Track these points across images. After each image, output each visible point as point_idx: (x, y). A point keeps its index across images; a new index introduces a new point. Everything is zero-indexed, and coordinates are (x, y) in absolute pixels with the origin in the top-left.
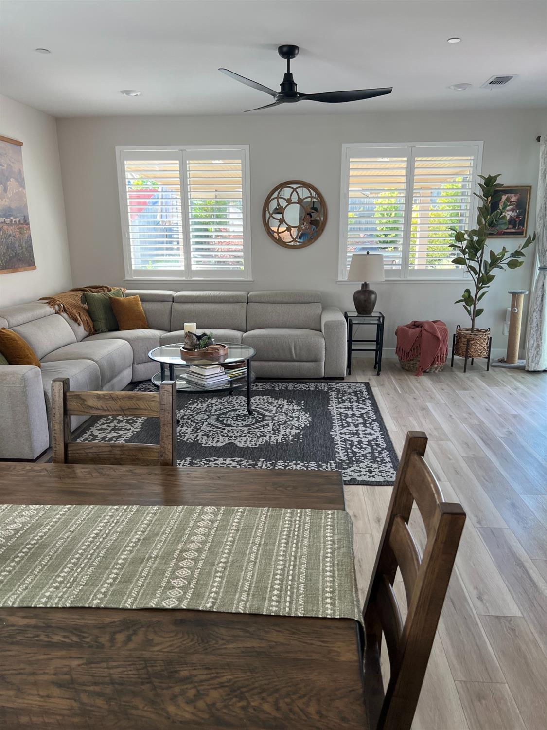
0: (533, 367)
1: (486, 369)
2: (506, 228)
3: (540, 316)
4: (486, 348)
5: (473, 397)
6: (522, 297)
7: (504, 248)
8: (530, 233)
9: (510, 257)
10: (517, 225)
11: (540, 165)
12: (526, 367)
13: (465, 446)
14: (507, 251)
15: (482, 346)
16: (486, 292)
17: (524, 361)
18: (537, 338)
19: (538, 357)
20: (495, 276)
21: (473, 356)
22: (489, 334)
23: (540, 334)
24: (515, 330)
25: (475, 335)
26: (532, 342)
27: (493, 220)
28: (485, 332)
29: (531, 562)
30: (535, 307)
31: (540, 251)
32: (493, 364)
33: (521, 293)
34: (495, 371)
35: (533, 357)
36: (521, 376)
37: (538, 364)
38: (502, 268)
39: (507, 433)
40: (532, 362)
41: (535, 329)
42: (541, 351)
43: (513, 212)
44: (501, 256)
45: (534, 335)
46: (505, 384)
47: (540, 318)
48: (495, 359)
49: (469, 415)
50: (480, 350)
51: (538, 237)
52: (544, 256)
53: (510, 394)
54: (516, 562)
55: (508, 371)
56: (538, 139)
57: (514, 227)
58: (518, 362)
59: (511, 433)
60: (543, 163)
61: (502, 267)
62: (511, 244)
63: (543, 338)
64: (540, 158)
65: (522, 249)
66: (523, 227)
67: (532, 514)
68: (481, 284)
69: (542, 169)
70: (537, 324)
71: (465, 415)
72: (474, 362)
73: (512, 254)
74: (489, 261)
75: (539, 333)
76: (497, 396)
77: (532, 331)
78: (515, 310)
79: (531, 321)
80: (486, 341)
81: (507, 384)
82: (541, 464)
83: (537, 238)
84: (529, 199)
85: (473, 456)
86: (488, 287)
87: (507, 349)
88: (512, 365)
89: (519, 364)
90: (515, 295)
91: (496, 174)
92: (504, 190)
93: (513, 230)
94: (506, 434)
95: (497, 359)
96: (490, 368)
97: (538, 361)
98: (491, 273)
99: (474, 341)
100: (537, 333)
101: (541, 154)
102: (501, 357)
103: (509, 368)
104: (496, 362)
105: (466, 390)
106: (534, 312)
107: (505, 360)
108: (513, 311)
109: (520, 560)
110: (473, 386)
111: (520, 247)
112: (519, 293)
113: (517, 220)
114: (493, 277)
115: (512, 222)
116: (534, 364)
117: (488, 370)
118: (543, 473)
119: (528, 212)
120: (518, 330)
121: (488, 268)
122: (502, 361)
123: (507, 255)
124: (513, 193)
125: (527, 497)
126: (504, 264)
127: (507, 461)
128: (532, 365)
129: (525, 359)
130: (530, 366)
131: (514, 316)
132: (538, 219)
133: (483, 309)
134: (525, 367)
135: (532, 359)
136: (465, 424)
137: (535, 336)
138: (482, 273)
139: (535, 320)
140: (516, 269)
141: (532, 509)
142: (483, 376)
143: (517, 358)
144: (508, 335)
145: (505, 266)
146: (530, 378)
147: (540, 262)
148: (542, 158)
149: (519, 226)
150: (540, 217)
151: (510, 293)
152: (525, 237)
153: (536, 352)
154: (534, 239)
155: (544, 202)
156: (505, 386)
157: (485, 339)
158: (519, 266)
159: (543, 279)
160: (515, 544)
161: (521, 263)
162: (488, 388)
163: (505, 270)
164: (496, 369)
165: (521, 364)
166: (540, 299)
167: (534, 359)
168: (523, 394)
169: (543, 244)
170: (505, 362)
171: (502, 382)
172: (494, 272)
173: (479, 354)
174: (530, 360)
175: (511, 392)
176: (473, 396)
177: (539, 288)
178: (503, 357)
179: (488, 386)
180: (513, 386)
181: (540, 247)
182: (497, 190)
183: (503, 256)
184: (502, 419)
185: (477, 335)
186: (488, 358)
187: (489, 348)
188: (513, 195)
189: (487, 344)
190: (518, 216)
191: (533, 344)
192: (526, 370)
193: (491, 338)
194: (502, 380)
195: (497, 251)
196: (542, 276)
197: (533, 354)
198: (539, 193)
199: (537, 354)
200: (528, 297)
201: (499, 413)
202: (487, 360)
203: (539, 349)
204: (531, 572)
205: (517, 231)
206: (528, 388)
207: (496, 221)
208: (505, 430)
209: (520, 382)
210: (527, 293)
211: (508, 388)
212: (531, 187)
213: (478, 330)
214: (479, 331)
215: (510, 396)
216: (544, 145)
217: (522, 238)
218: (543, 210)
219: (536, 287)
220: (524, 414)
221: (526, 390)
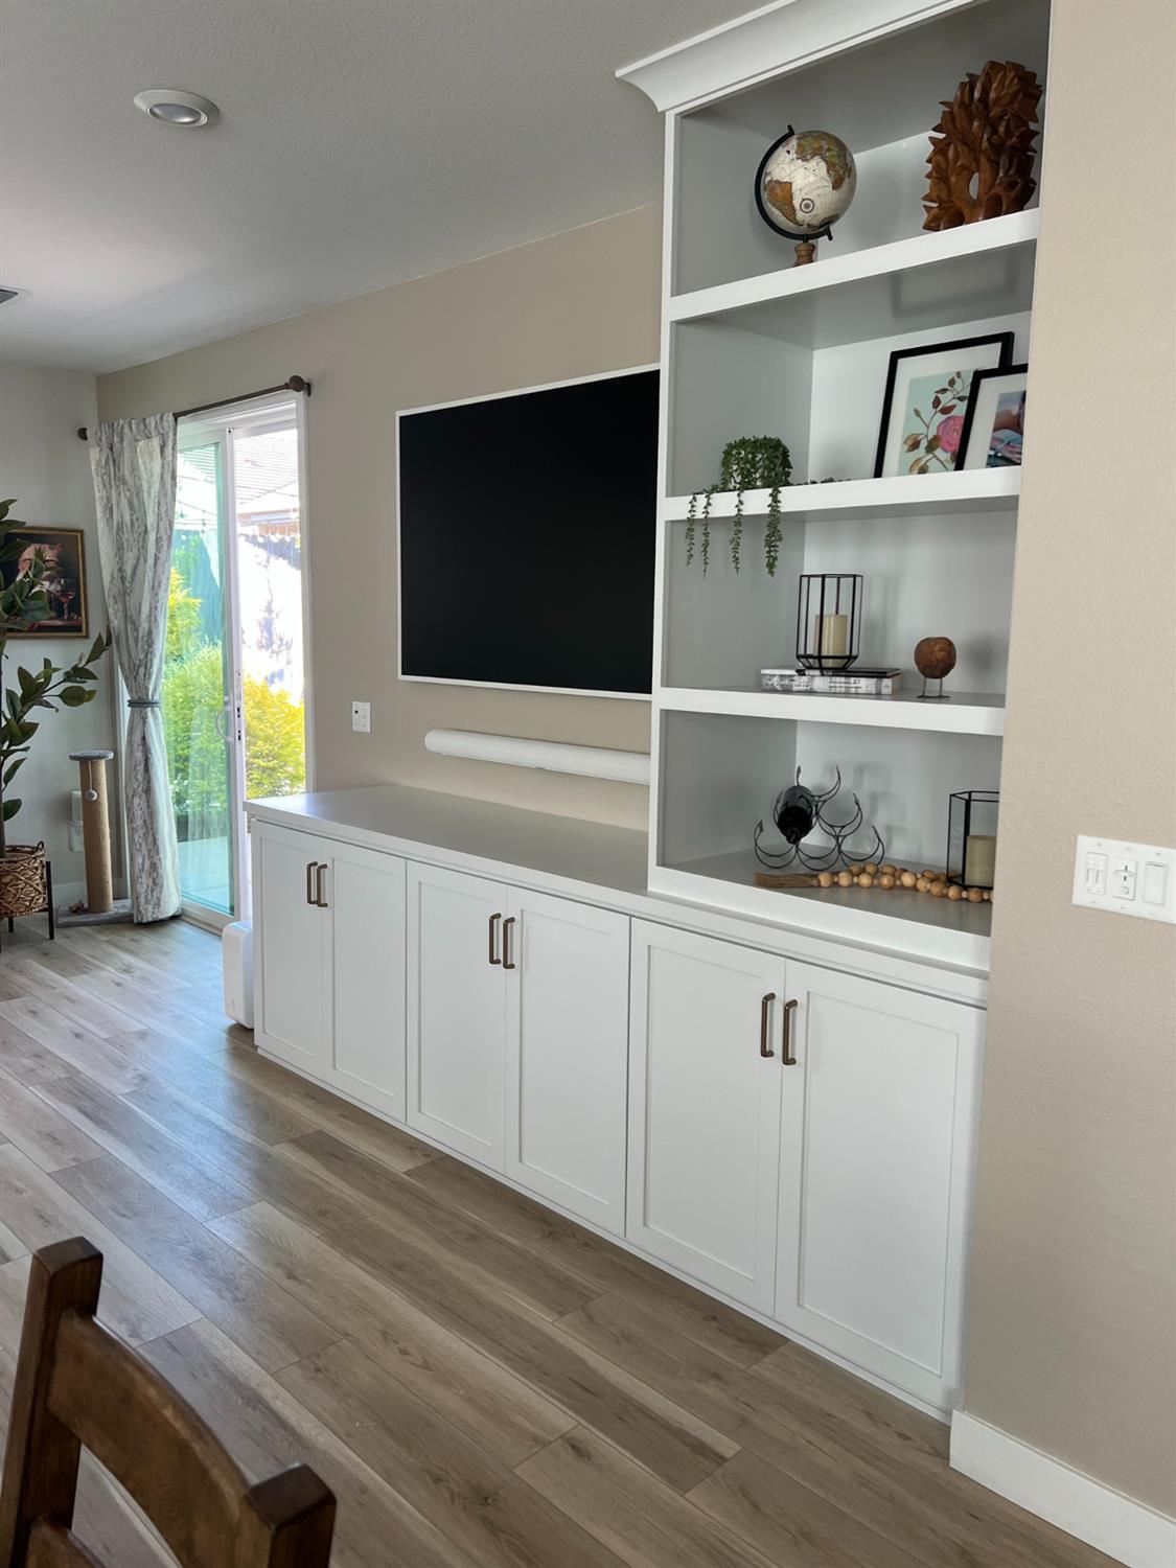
0: (150, 914)
1: (48, 937)
2: (47, 617)
3: (148, 802)
4: (40, 888)
5: (34, 1012)
6: (102, 766)
7: (47, 663)
8: (96, 629)
9: (64, 681)
10: (66, 612)
11: (96, 489)
12: (135, 918)
13: (48, 1143)
14: (56, 670)
15: (31, 886)
16: (22, 760)
17: (128, 902)
18: (149, 851)
19: (157, 889)
20: (37, 724)
21: (12, 912)
22: (43, 855)
23: (155, 840)
24: (99, 839)
25: (9, 862)
26: (141, 860)
27: (14, 601)
28: (32, 853)
29: (273, 1382)
30: (135, 786)
31: (127, 666)
32: (62, 920)
33: (100, 757)
34: (68, 937)
35: (146, 891)
36: (127, 937)
37: (158, 905)
38: (48, 705)
39: (136, 1081)
40: (147, 902)
41: (141, 833)
42: (162, 876)
43: (52, 582)
44: (42, 680)
45: (140, 845)
46: (101, 965)
47: (149, 807)
48: (62, 908)
49: (39, 1061)
50: (28, 895)
51: (117, 638)
52: (135, 677)
53: (118, 984)
54: (243, 1398)
55: (100, 932)
56: (82, 434)
57: (60, 616)
58: (114, 907)
59: (144, 1079)
60: (101, 486)
61: (47, 702)
62: (62, 654)
63: (160, 849)
64: (94, 475)
65: (87, 663)
66: (80, 615)
67: (243, 1261)
68: (7, 743)
69: (101, 497)
70: (145, 821)
71: (29, 1062)
72: (14, 924)
73: (67, 673)
74: (19, 692)
75: (150, 839)
76: (92, 997)
77: (136, 837)
78: (92, 795)
79: (131, 816)
80: (39, 872)
81: (104, 963)
82: (227, 1133)
83: (114, 640)
84: (83, 557)
85: (73, 1164)
86: (26, 749)
87: (85, 882)
88: (103, 916)
89: (116, 910)
90: (86, 764)
91: (6, 499)
92: (27, 535)
93: (59, 623)
94: (136, 1085)
95: (67, 908)
96: (55, 930)
97: (159, 900)
98: (29, 718)
99: (10, 877)
100: (146, 840)
101: (93, 467)
102: (74, 903)
103: (99, 925)
104: (65, 915)
105: (13, 998)
106: (133, 797)
107: (86, 906)
108: (87, 797)
109: (249, 1389)
110: (30, 983)
111: (81, 659)
112: (94, 758)
113: (64, 600)
114: (33, 727)
115: (55, 604)
116: (150, 908)
117: (52, 937)
118: (238, 1154)
119: (85, 585)
120: (103, 838)
121: (19, 709)
122: (78, 910)
123: (56, 677)
124: (45, 543)
125: (221, 1222)
126: (52, 695)
127: (156, 1151)
128: (146, 910)
129: (127, 898)
130: (143, 911)
131: (90, 809)
132: (110, 601)
133: (19, 800)
134: (132, 915)
135: (146, 897)
136: (33, 1085)
137: (144, 845)
138: (6, 719)
139: (139, 813)
140: (80, 707)
141: (239, 1249)
142: (46, 954)
143: (111, 897)
144: (83, 849)
145: (57, 702)
146: (148, 940)
147: (130, 691)
148: (97, 474)
149: (69, 613)
150: (114, 597)
151: (73, 758)
152: (87, 637)
153: (151, 880)
154: (109, 642)
155: (117, 567)
156: (102, 969)
157: (37, 869)
158: (88, 701)
159: (141, 724)
160: (227, 1352)
161: (91, 694)
162: (65, 981)
163: (57, 710)
164: (69, 932)
165: (121, 911)
166: (141, 768)
167: (149, 897)
168: (144, 979)
169: (129, 652)
170: (86, 911)
171: (91, 960)
172: (33, 715)
173: (28, 903)
174: (142, 900)
175: (118, 980)
176: (33, 1009)
177: (135, 746)
178: (81, 902)
179: (63, 976)
180: (120, 965)
181: (125, 659)
182: (14, 534)
183: (48, 679)
184: (116, 1050)
185: (16, 862)
186: (49, 909)
187: (48, 886)
188: (47, 546)
189: (41, 878)
190: (64, 592)
191: (143, 865)
192: (135, 921)
193: (48, 863)
194: (89, 955)
195: (35, 670)
196: (137, 719)
197: (145, 886)
198: (102, 546)
199: (155, 883)
200: (114, 766)
201: (105, 1036)
202: (46, 914)
203: (157, 873)
204: (278, 1405)
205: (66, 623)
206: (149, 961)
207: (23, 601)
208: (129, 1075)
209: (130, 952)
210: (111, 755)
211: (110, 972)
212: (82, 532)
213: (14, 849)
214: (17, 851)
215: (119, 989)
216: (98, 449)
217: (81, 640)
218: (117, 582)
219: (130, 743)
220: (159, 1024)
221: (147, 967)
